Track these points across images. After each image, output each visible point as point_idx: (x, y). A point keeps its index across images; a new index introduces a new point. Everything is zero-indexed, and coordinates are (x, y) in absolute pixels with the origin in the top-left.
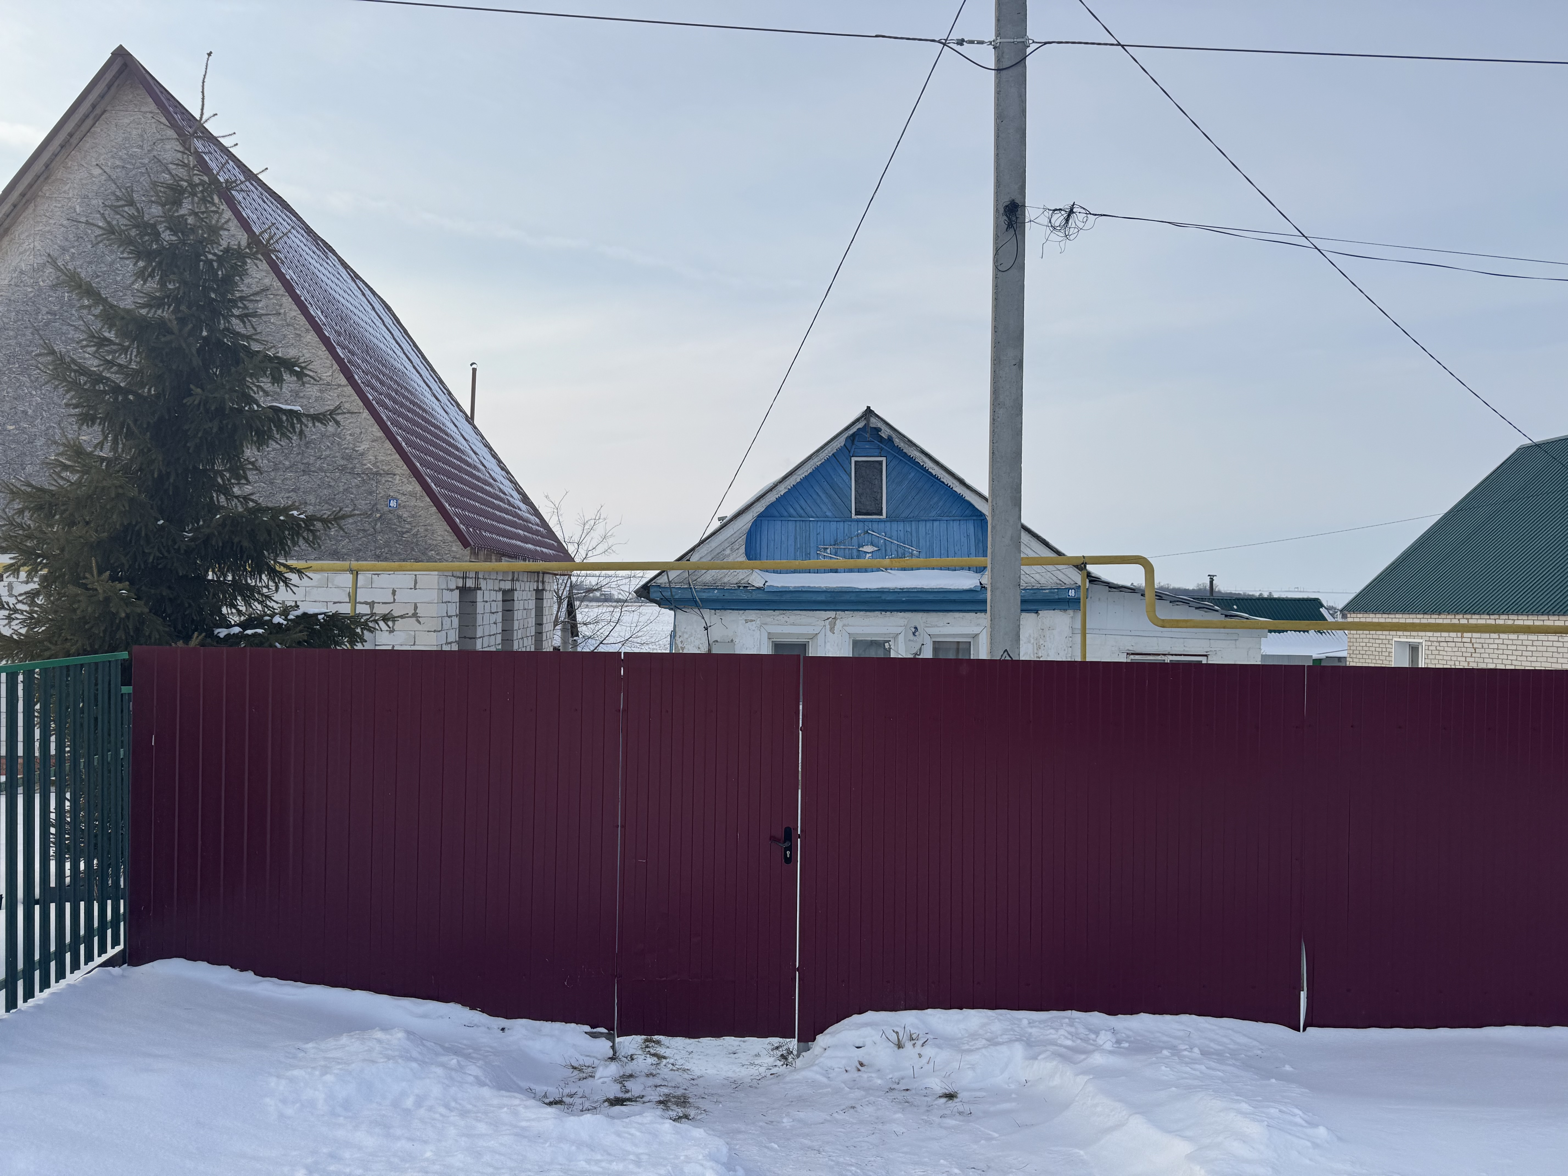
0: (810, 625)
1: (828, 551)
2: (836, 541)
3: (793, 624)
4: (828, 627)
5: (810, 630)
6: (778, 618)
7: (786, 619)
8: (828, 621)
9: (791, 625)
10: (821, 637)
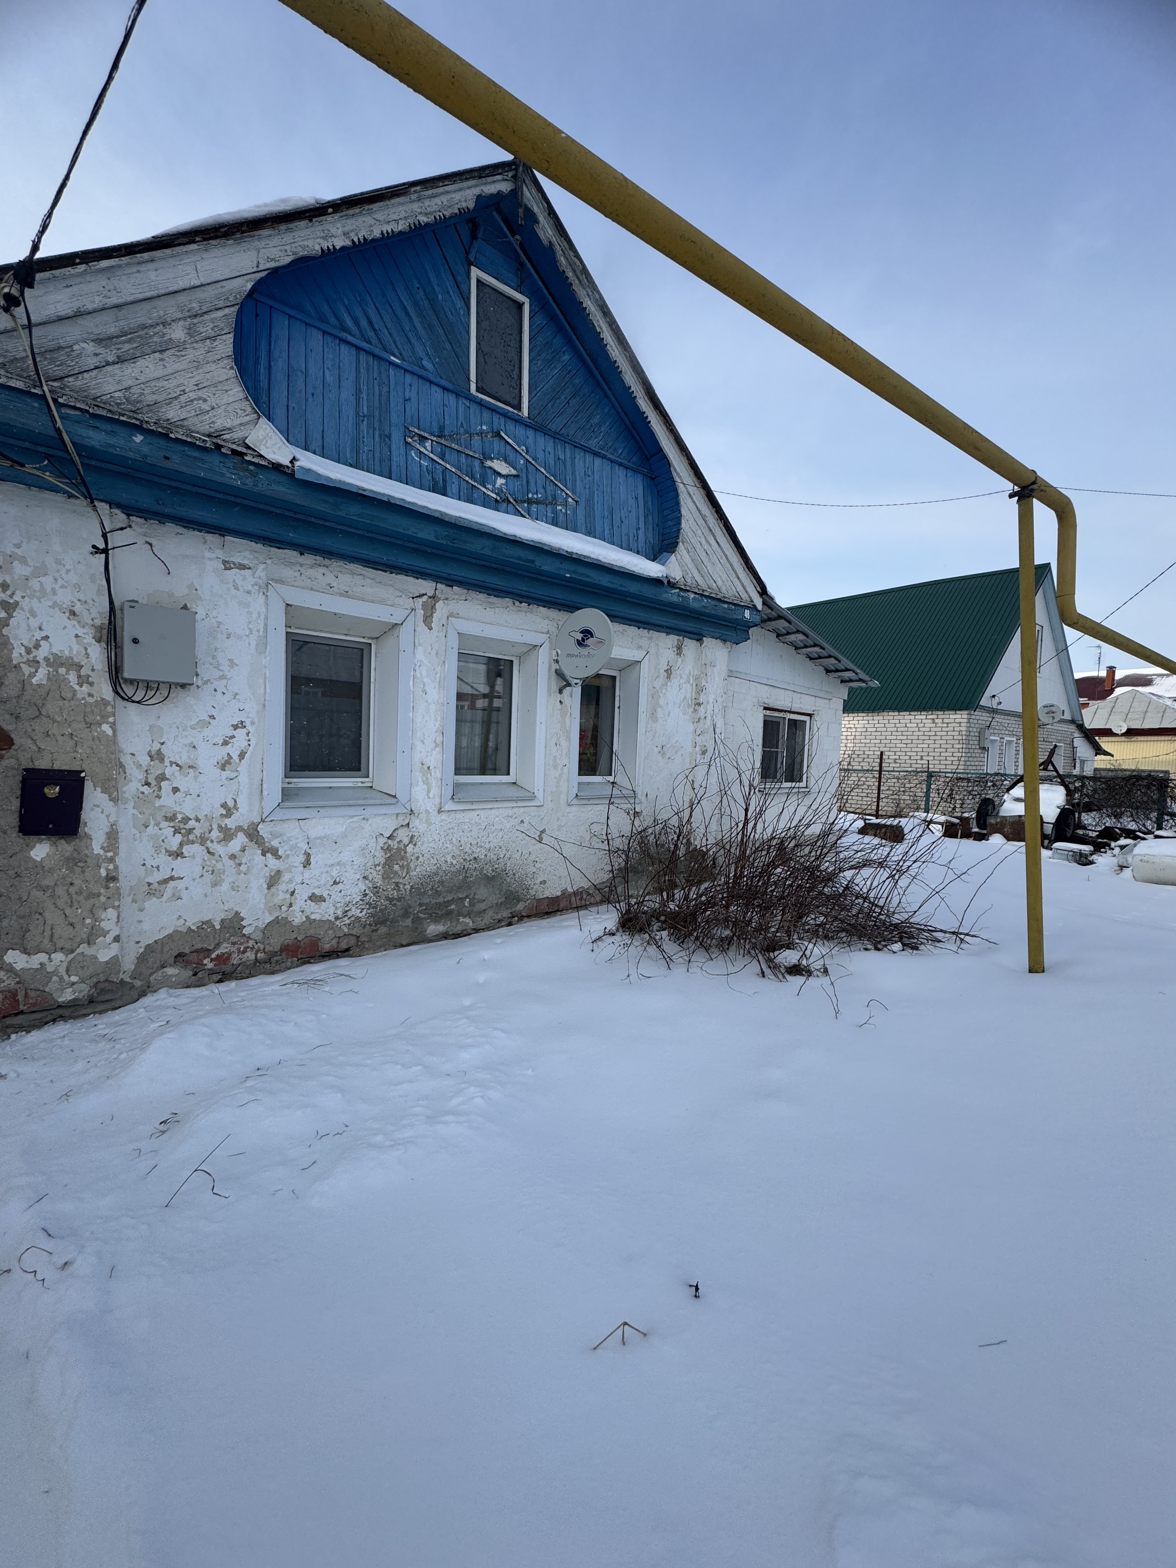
0: (382, 602)
1: (428, 444)
2: (442, 429)
3: (346, 594)
4: (420, 612)
5: (382, 614)
6: (311, 572)
7: (330, 578)
8: (421, 600)
9: (341, 595)
10: (405, 633)
